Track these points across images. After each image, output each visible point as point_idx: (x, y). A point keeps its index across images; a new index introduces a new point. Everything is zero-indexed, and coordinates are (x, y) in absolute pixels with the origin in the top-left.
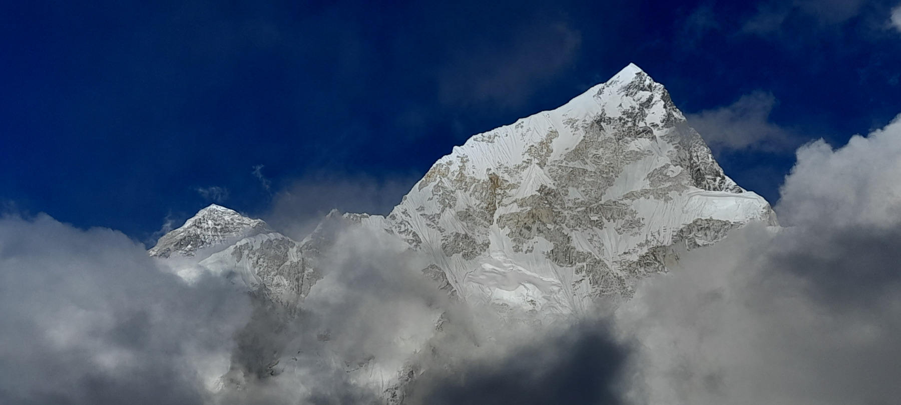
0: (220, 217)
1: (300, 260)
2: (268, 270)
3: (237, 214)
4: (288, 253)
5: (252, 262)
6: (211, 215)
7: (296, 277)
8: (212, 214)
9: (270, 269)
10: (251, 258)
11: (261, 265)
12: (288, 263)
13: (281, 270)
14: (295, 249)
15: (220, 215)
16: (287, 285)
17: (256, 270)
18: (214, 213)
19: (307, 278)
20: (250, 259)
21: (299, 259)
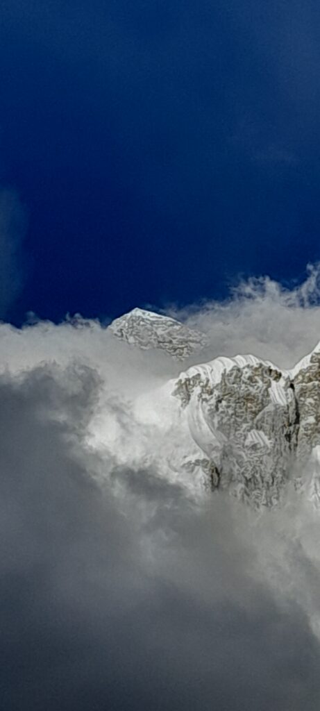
0: (149, 330)
1: (291, 403)
2: (236, 421)
3: (177, 325)
4: (269, 389)
5: (208, 408)
6: (133, 327)
7: (285, 433)
8: (135, 324)
9: (238, 419)
10: (205, 400)
11: (222, 412)
12: (270, 408)
13: (258, 421)
14: (282, 382)
15: (149, 326)
16: (269, 446)
17: (216, 421)
18: (139, 324)
19: (306, 435)
20: (204, 402)
21: (290, 400)
